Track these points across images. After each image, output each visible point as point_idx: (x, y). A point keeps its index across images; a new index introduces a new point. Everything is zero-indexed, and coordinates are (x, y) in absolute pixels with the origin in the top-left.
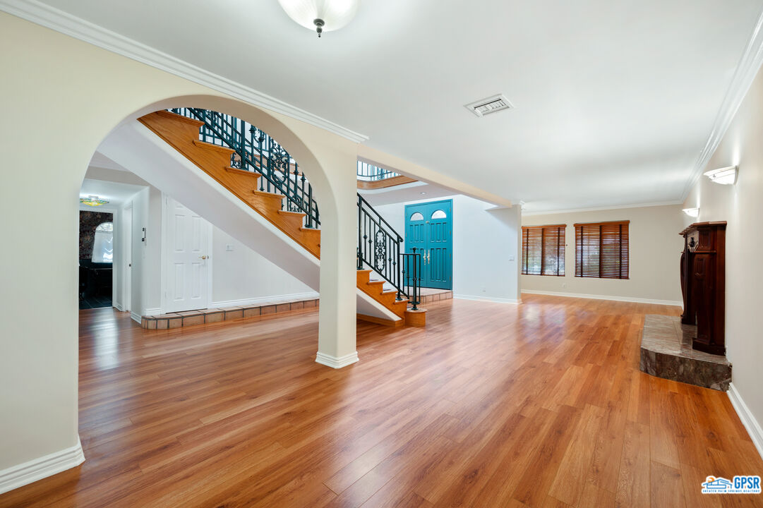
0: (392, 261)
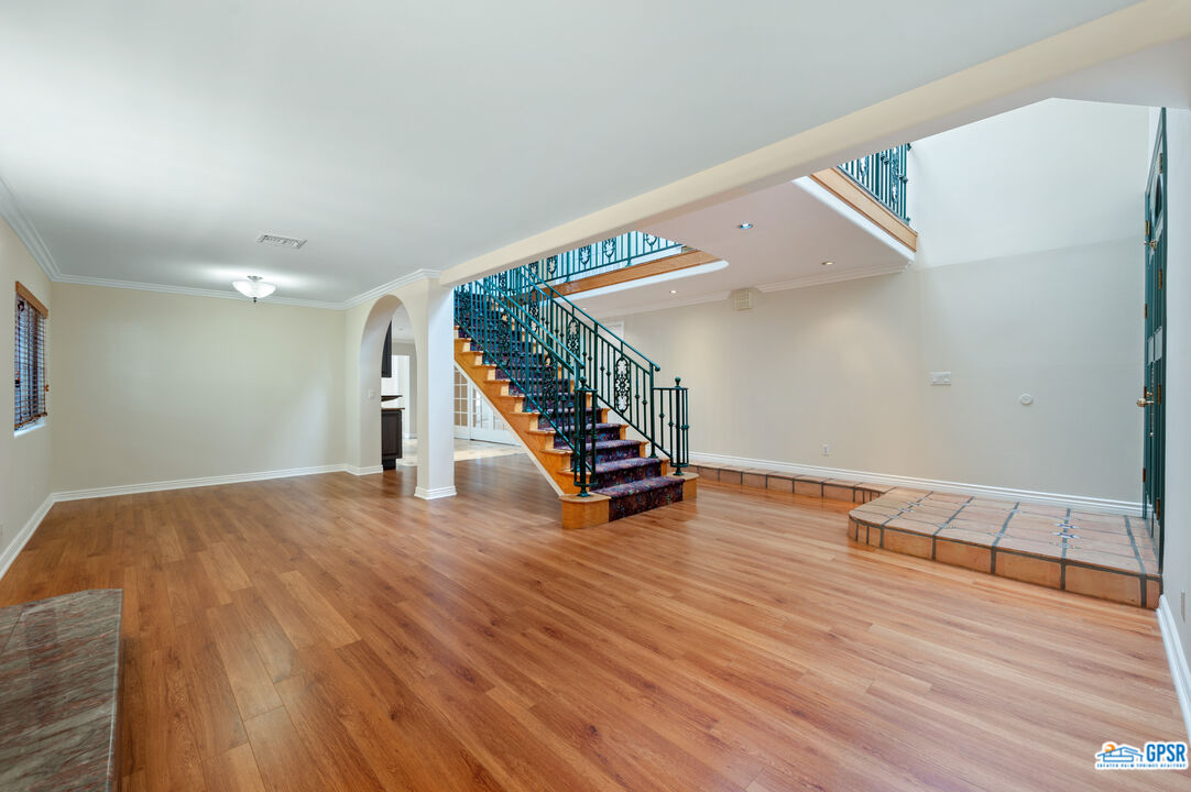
0: (641, 400)
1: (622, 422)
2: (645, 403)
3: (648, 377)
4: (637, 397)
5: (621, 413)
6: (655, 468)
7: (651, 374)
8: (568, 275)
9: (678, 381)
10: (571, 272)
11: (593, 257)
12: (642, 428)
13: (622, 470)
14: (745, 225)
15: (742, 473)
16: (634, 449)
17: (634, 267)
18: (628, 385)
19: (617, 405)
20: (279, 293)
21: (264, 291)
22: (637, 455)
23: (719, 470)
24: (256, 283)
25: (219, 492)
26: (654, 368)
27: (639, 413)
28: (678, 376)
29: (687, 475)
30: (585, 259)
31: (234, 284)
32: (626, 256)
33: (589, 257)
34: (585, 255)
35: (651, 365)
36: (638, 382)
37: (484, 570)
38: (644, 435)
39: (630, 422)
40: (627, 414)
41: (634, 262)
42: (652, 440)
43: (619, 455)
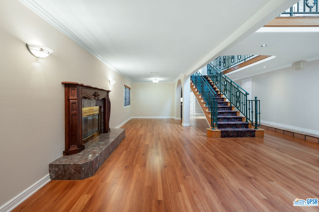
1: (238, 111)
2: (244, 105)
3: (245, 96)
4: (242, 103)
5: (238, 108)
6: (246, 125)
7: (246, 96)
8: (228, 67)
9: (256, 98)
10: (229, 66)
11: (235, 61)
12: (243, 113)
13: (231, 124)
14: (264, 45)
15: (294, 133)
16: (241, 119)
17: (246, 62)
18: (239, 99)
19: (236, 105)
20: (160, 81)
21: (157, 81)
22: (241, 121)
23: (284, 131)
24: (156, 80)
25: (151, 120)
26: (247, 94)
27: (243, 108)
28: (256, 96)
29: (259, 129)
30: (233, 62)
31: (153, 81)
32: (244, 59)
33: (234, 61)
34: (233, 60)
35: (246, 93)
36: (242, 99)
37: (178, 140)
38: (244, 115)
39: (240, 111)
40: (239, 108)
41: (246, 60)
42: (247, 116)
43: (232, 120)
